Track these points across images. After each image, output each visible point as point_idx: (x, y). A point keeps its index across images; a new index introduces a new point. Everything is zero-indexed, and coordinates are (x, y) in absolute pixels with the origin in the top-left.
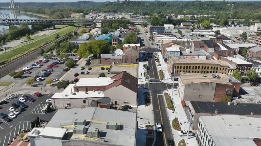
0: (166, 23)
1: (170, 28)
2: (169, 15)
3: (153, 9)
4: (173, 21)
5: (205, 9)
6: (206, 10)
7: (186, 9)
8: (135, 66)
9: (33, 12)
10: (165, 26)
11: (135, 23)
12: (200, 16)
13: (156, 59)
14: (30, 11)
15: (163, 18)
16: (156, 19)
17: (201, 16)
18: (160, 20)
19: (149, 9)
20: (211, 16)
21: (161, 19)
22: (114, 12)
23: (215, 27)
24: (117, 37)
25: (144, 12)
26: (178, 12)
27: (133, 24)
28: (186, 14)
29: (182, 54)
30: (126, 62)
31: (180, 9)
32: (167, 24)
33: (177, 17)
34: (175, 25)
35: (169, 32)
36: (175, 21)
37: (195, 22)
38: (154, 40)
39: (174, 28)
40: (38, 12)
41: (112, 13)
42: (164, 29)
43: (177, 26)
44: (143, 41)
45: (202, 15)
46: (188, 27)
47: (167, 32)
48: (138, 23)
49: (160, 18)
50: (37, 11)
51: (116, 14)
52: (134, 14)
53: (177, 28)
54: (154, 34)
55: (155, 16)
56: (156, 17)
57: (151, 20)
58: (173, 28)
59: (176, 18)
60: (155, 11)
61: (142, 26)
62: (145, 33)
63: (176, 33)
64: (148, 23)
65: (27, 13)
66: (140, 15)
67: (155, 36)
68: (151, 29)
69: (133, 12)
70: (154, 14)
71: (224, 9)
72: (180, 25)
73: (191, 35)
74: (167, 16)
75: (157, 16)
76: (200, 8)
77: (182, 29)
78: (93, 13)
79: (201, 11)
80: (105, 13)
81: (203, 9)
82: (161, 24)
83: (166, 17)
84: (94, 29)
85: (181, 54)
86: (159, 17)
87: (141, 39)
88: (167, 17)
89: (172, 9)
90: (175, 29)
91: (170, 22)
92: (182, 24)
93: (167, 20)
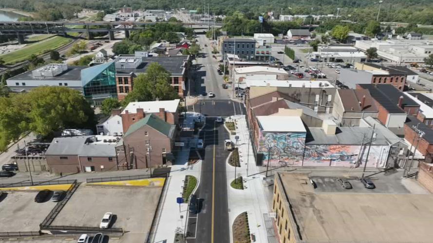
0: (257, 30)
1: (266, 42)
2: (264, 14)
3: (236, 4)
4: (273, 26)
5: (326, 5)
6: (329, 6)
7: (294, 4)
8: (157, 184)
9: (15, 8)
10: (257, 36)
11: (196, 31)
12: (320, 16)
13: (230, 150)
14: (9, 7)
15: (252, 21)
16: (238, 22)
17: (323, 16)
18: (246, 24)
19: (228, 4)
20: (340, 16)
21: (249, 22)
22: (164, 10)
23: (359, 39)
24: (132, 70)
25: (218, 9)
26: (280, 9)
27: (190, 33)
28: (294, 12)
29: (313, 140)
30: (129, 167)
31: (282, 3)
32: (260, 33)
33: (278, 18)
34: (276, 34)
35: (265, 52)
36: (276, 26)
37: (315, 28)
38: (230, 73)
39: (276, 41)
40: (23, 9)
41: (160, 11)
42: (253, 46)
43: (281, 36)
44: (203, 78)
45: (324, 14)
46: (302, 39)
47: (260, 52)
48: (202, 31)
49: (246, 20)
50: (22, 6)
51: (167, 12)
52: (198, 13)
53: (282, 42)
54: (231, 59)
55: (237, 15)
56: (237, 19)
57: (228, 23)
58: (273, 41)
59: (276, 21)
60: (238, 7)
61: (208, 37)
62: (213, 53)
63: (281, 53)
64: (221, 30)
65: (5, 10)
66: (211, 14)
67: (232, 64)
68: (226, 45)
69: (198, 9)
70: (235, 13)
71: (359, 5)
72: (285, 34)
73: (314, 58)
74: (261, 16)
75: (241, 16)
76: (318, 3)
77: (291, 43)
78: (124, 11)
79: (319, 7)
80: (147, 10)
81: (322, 5)
82: (248, 32)
83: (257, 19)
84: (108, 42)
85: (309, 138)
86: (244, 18)
87: (202, 70)
88: (261, 18)
89: (269, 3)
90: (276, 44)
91: (266, 27)
92: (289, 33)
93: (261, 23)
